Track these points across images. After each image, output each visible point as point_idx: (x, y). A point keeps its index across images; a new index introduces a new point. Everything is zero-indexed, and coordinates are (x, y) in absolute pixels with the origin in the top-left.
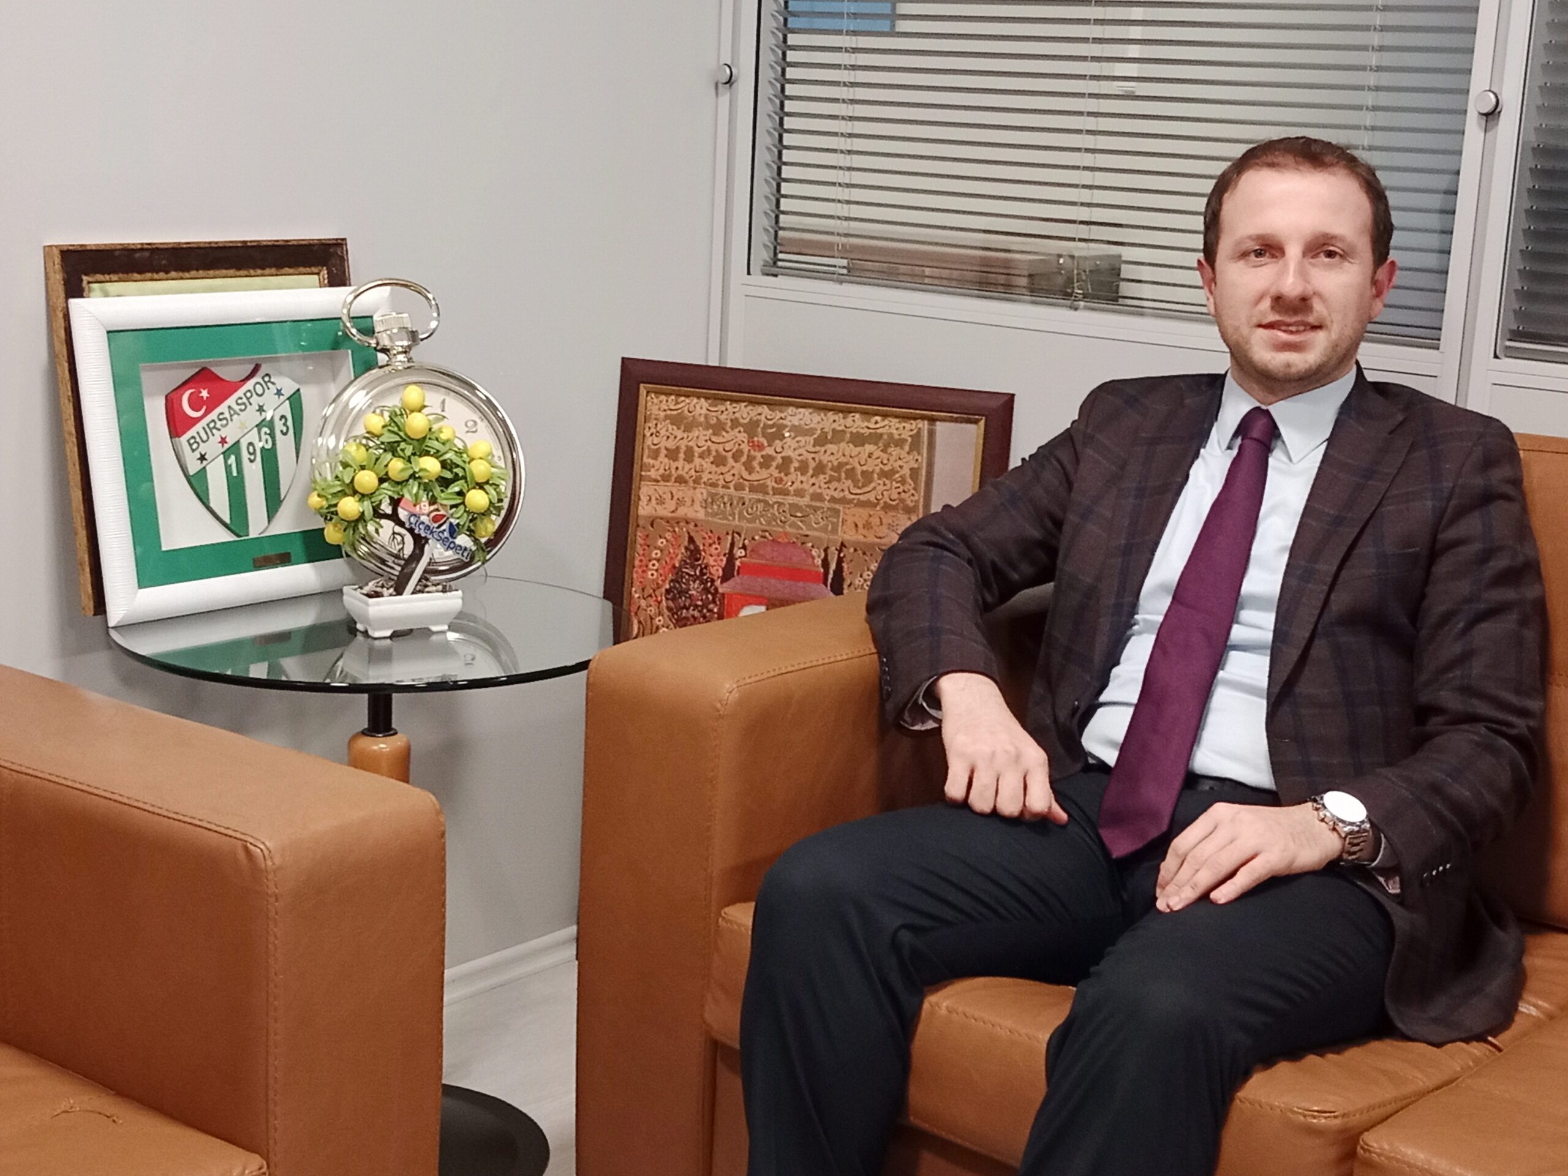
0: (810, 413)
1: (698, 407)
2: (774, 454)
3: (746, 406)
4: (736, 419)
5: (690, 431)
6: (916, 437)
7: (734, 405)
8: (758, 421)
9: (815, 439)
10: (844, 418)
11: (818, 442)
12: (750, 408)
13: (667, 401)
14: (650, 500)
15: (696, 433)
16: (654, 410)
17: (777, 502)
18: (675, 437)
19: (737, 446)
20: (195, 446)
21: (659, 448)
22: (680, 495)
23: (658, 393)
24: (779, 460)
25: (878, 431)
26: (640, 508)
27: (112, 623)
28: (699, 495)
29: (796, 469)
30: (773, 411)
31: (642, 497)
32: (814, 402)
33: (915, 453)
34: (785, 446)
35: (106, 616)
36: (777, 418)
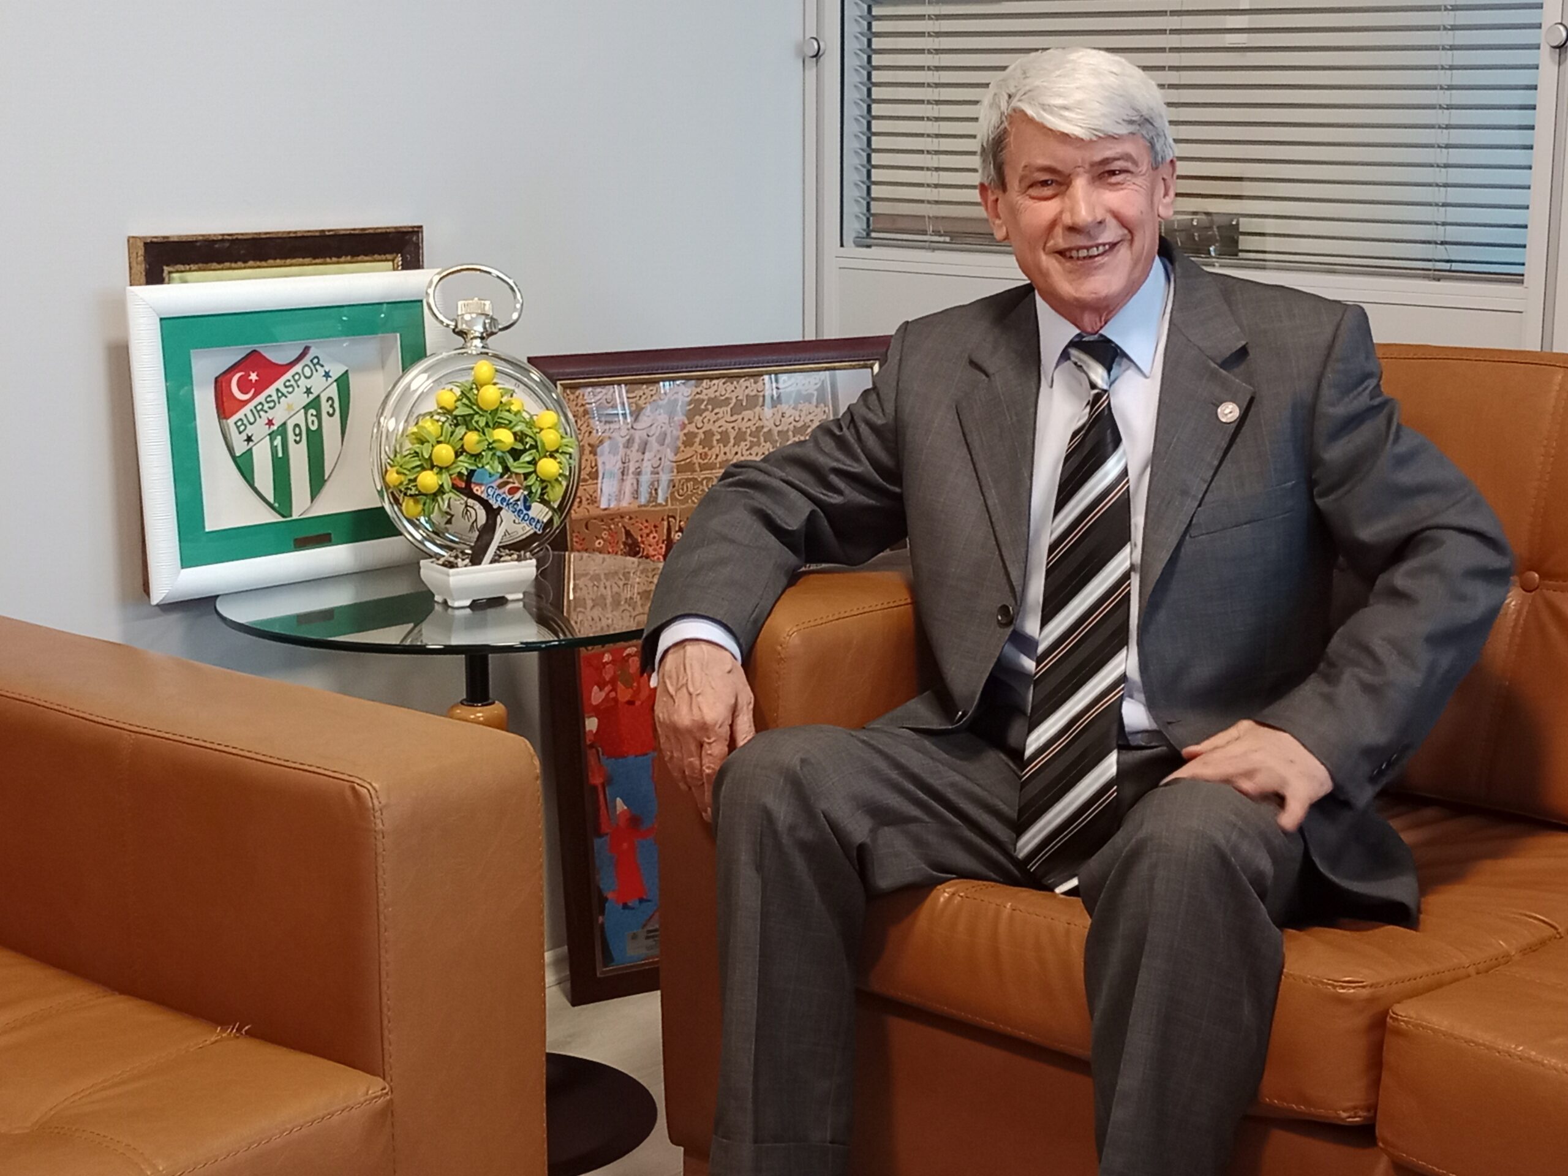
0: (724, 384)
2: (696, 431)
7: (652, 388)
8: (676, 400)
9: (731, 409)
10: (755, 383)
11: (735, 411)
12: (667, 388)
17: (703, 479)
24: (703, 437)
29: (717, 440)
30: (688, 387)
34: (706, 420)
36: (693, 393)
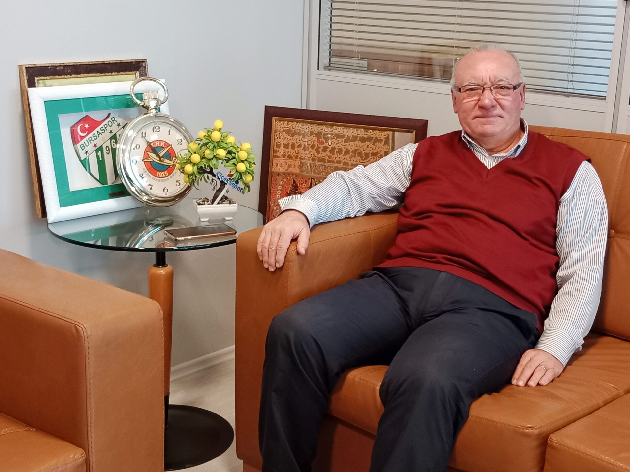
0: (343, 129)
1: (297, 126)
3: (316, 126)
4: (312, 131)
5: (293, 137)
6: (387, 139)
7: (312, 126)
8: (321, 132)
9: (345, 140)
10: (357, 131)
11: (346, 141)
12: (318, 127)
13: (284, 124)
14: (277, 165)
15: (296, 137)
16: (279, 128)
17: (329, 166)
18: (287, 139)
19: (313, 142)
20: (83, 148)
21: (281, 144)
22: (290, 163)
23: (280, 121)
24: (331, 149)
25: (371, 136)
26: (273, 168)
27: (49, 222)
28: (297, 163)
29: (337, 152)
30: (327, 128)
31: (274, 164)
32: (344, 124)
33: (386, 145)
34: (333, 143)
35: (47, 218)
36: (329, 131)
